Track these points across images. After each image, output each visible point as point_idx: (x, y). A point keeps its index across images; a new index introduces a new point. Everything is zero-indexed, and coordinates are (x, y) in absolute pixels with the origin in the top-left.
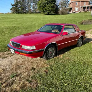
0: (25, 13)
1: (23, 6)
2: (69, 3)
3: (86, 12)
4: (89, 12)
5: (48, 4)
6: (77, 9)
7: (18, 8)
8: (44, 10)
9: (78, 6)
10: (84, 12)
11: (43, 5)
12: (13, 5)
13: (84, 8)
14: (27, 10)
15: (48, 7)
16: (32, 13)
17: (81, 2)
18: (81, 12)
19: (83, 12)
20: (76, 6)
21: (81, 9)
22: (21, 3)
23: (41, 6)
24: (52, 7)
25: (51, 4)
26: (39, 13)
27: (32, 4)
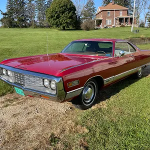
0: (26, 27)
1: (22, 16)
2: (97, 13)
3: (123, 26)
4: (128, 27)
5: (63, 13)
6: (109, 22)
7: (13, 19)
8: (57, 22)
9: (112, 17)
10: (121, 27)
11: (56, 15)
12: (4, 14)
13: (121, 20)
14: (28, 21)
15: (64, 18)
16: (36, 27)
17: (116, 10)
18: (116, 26)
19: (119, 26)
20: (109, 18)
21: (116, 22)
23: (52, 17)
24: (70, 18)
25: (69, 13)
26: (50, 27)
27: (37, 13)
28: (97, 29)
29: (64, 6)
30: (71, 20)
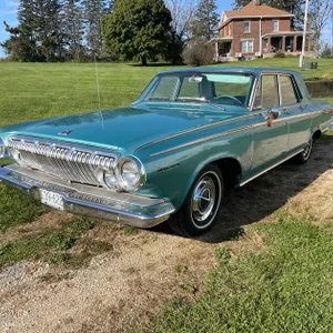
0: (61, 59)
1: (54, 34)
2: (220, 24)
3: (282, 56)
4: (291, 56)
5: (140, 25)
6: (248, 46)
7: (33, 42)
8: (126, 48)
9: (254, 34)
10: (276, 57)
11: (123, 31)
12: (12, 31)
13: (275, 41)
14: (67, 47)
15: (141, 37)
16: (85, 59)
17: (264, 19)
18: (264, 56)
19: (271, 55)
20: (246, 36)
21: (264, 46)
22: (43, 24)
23: (115, 34)
24: (157, 37)
25: (154, 27)
26: (115, 59)
27: (86, 28)
28: (220, 62)
29: (144, 9)
30: (158, 42)
